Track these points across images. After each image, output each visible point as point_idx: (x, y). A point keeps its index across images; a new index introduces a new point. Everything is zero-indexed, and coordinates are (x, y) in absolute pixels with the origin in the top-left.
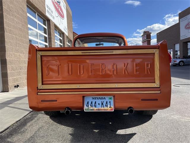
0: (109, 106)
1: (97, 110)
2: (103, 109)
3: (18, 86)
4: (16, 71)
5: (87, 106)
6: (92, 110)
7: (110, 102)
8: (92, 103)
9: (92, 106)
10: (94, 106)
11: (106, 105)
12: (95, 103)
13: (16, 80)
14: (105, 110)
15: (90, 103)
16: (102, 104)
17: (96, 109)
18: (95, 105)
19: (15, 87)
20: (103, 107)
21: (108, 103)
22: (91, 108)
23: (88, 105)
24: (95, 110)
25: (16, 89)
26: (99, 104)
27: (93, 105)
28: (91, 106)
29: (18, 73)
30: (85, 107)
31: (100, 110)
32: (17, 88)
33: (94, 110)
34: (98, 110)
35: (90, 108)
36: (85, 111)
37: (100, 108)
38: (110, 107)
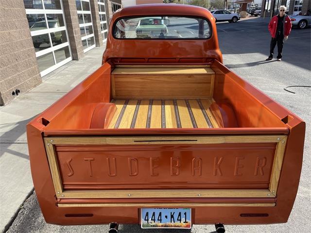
0: (183, 220)
1: (162, 226)
2: (173, 225)
3: (18, 92)
4: (9, 66)
5: (145, 220)
6: (154, 226)
7: (185, 214)
8: (154, 214)
9: (154, 220)
10: (158, 220)
11: (179, 219)
12: (160, 214)
13: (12, 82)
14: (176, 226)
15: (150, 215)
16: (172, 217)
17: (160, 224)
18: (160, 219)
19: (13, 94)
20: (173, 222)
21: (183, 215)
22: (153, 224)
23: (147, 219)
24: (160, 226)
25: (16, 97)
26: (166, 217)
27: (156, 219)
28: (152, 220)
29: (13, 67)
30: (143, 222)
31: (167, 227)
32: (17, 95)
33: (157, 226)
34: (165, 226)
35: (151, 223)
36: (142, 227)
37: (169, 223)
38: (186, 222)
